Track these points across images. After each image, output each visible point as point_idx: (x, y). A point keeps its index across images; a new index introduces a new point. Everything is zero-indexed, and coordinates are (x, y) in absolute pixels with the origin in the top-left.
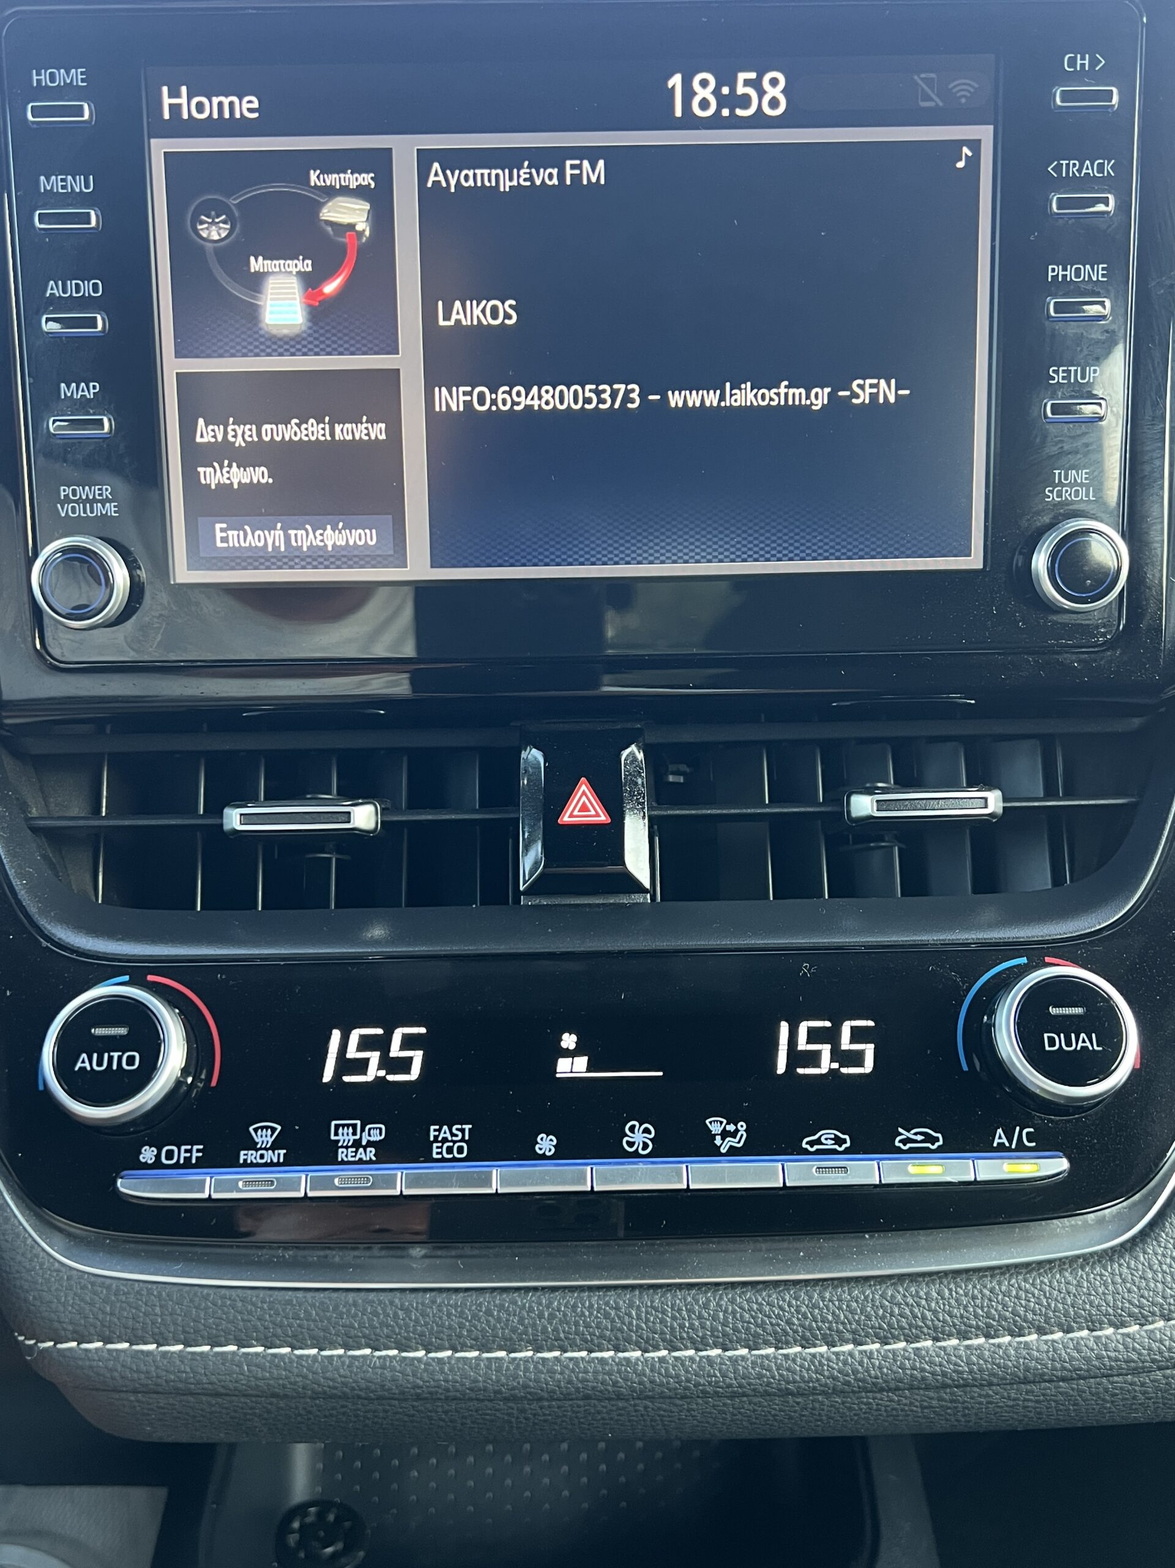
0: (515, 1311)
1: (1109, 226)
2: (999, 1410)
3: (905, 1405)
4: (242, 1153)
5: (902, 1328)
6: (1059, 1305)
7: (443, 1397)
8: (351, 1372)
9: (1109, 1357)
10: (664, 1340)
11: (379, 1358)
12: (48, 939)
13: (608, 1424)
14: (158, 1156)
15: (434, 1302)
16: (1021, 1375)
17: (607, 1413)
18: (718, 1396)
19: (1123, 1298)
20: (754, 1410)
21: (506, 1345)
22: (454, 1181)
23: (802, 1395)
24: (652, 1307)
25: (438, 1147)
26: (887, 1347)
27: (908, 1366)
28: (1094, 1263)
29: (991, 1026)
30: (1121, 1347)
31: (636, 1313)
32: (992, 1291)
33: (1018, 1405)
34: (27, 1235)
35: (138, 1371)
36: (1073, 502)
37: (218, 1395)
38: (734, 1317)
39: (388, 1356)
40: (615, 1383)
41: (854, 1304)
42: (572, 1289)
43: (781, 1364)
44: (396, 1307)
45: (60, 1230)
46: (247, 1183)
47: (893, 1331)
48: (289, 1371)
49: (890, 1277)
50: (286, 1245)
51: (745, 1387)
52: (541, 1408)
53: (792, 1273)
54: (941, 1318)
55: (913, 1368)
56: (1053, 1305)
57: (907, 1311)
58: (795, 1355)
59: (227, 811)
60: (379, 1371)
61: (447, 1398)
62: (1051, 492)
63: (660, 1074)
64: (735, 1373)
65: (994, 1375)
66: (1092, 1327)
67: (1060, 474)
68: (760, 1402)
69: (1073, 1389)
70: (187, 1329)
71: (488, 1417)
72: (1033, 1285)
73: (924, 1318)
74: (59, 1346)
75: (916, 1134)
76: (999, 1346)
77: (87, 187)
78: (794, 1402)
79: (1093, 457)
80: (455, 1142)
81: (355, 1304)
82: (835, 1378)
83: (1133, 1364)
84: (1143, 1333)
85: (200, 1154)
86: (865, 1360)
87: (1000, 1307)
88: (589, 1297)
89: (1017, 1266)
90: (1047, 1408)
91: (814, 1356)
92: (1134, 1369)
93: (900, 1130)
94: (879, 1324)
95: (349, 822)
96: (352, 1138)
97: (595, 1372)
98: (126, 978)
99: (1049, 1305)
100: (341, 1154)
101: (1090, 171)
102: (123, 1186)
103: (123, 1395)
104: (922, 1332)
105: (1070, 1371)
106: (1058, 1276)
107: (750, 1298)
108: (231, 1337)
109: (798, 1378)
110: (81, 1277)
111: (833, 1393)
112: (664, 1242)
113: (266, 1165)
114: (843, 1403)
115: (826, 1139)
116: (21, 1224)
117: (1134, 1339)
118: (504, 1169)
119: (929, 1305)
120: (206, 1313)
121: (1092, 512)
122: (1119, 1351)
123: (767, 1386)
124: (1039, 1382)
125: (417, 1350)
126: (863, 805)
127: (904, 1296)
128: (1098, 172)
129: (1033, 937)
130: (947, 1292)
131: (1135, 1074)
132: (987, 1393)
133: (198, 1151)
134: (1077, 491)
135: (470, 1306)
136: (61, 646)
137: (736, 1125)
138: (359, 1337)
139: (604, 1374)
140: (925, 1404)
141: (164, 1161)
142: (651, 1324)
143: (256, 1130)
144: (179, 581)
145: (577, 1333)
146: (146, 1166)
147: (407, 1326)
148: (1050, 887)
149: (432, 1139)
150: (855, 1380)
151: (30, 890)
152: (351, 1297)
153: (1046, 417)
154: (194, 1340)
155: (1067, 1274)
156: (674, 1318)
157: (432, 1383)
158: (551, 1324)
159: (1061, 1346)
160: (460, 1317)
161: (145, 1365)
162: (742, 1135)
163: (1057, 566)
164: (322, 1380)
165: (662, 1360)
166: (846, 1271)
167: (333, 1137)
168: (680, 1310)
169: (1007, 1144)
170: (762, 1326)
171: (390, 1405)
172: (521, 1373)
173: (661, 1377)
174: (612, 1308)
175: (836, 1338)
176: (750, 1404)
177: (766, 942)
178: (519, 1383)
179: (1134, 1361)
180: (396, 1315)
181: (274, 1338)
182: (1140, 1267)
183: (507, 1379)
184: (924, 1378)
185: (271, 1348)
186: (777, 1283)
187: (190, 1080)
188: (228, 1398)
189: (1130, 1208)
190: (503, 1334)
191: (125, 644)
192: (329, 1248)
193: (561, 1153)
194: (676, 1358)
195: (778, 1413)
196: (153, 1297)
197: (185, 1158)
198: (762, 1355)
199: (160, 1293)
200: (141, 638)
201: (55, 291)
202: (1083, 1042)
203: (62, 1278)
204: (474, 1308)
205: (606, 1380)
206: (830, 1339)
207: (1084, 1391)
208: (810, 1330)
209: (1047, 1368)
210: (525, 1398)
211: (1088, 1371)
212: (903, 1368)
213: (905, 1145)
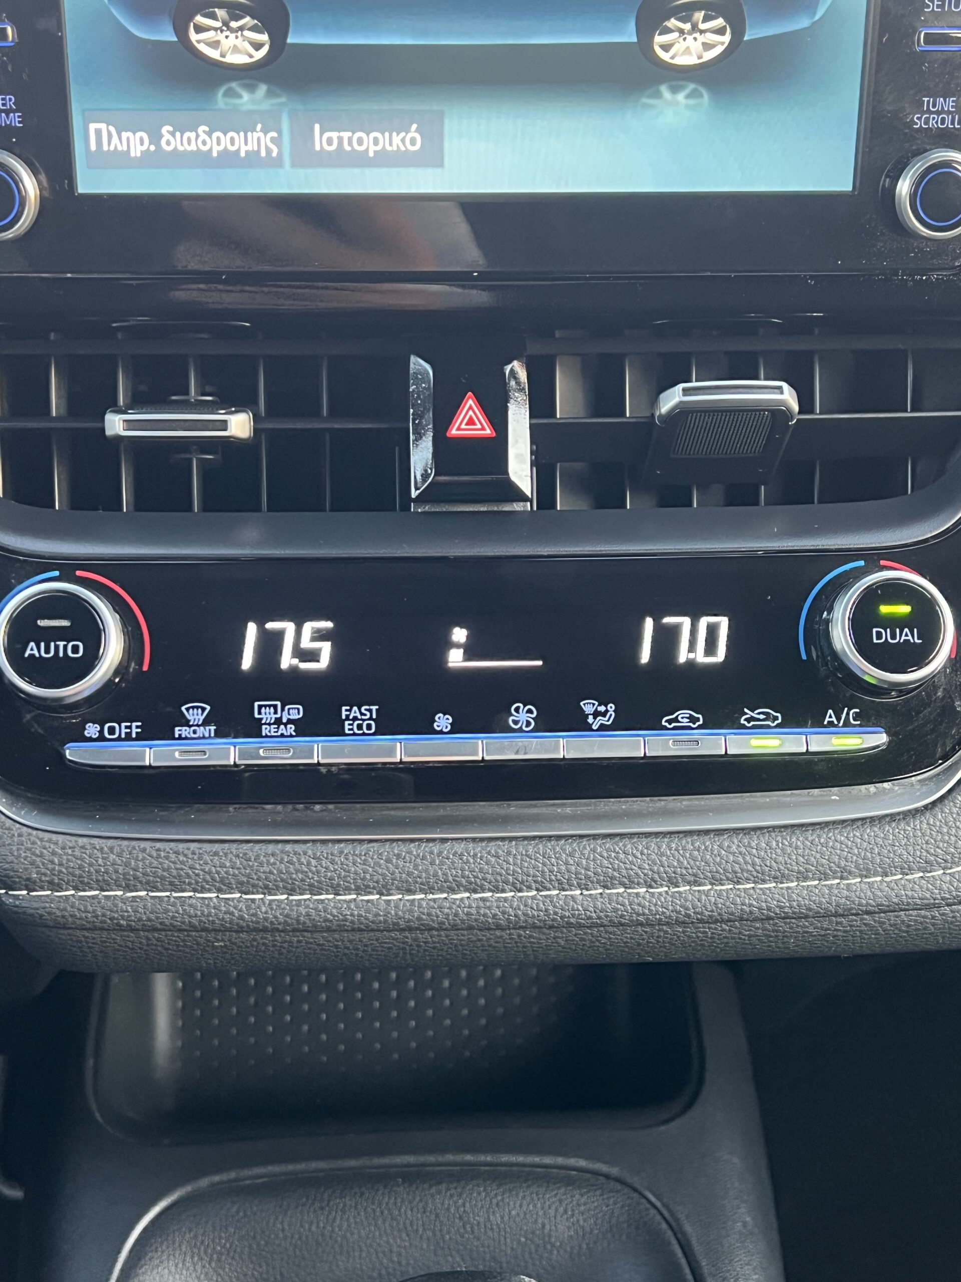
0: (411, 860)
2: (813, 938)
3: (736, 934)
5: (736, 873)
6: (867, 853)
7: (350, 928)
9: (906, 895)
10: (535, 882)
13: (486, 950)
14: (101, 731)
16: (833, 911)
17: (487, 941)
18: (580, 927)
19: (922, 848)
20: (610, 938)
23: (650, 925)
24: (527, 856)
25: (349, 724)
26: (722, 887)
27: (739, 902)
28: (900, 820)
29: (827, 622)
31: (513, 861)
32: (812, 842)
33: (829, 934)
36: (939, 131)
37: (154, 929)
38: (595, 863)
40: (495, 916)
41: (696, 853)
42: (460, 840)
43: (633, 901)
44: (310, 857)
46: (182, 753)
47: (728, 874)
48: (218, 910)
49: (727, 830)
51: (603, 919)
52: (432, 937)
54: (768, 864)
55: (743, 904)
56: (863, 854)
57: (740, 859)
59: (107, 417)
60: (295, 908)
61: (352, 930)
62: (919, 119)
63: (541, 663)
64: (594, 908)
65: (810, 909)
67: (929, 101)
68: (614, 932)
69: (875, 921)
70: (128, 878)
71: (385, 945)
72: (847, 837)
73: (754, 865)
74: (11, 893)
75: (759, 713)
78: (644, 931)
80: (364, 720)
82: (679, 912)
83: (926, 901)
85: (139, 730)
86: (703, 897)
87: (818, 856)
88: (474, 847)
89: (834, 822)
90: (853, 937)
91: (661, 894)
92: (926, 905)
93: (745, 710)
94: (716, 869)
95: (226, 430)
96: (274, 716)
97: (478, 907)
98: (57, 573)
99: (859, 854)
100: (265, 730)
102: (71, 754)
104: (752, 876)
105: (873, 906)
106: (868, 831)
107: (608, 847)
109: (647, 911)
111: (675, 924)
114: (684, 932)
115: (683, 718)
118: (407, 742)
119: (759, 854)
122: (915, 891)
124: (848, 915)
127: (739, 846)
129: (871, 544)
130: (774, 843)
131: (949, 663)
132: (804, 924)
133: (137, 727)
134: (943, 120)
135: (373, 854)
137: (606, 706)
139: (486, 909)
140: (752, 933)
141: (107, 735)
142: (525, 869)
143: (188, 709)
145: (463, 877)
146: (90, 739)
147: (318, 872)
149: (344, 717)
150: (694, 913)
152: (270, 848)
153: (919, 46)
154: (133, 887)
155: (876, 829)
156: (545, 864)
157: (341, 917)
158: (441, 869)
160: (364, 864)
161: (91, 907)
162: (611, 715)
163: (918, 195)
164: (247, 917)
165: (534, 898)
166: (690, 825)
167: (256, 716)
168: (549, 858)
169: (836, 722)
170: (618, 870)
171: (303, 936)
172: (416, 908)
173: (533, 911)
174: (492, 856)
175: (680, 880)
176: (606, 933)
178: (413, 916)
179: (927, 899)
180: (309, 863)
181: (204, 884)
182: (938, 823)
183: (404, 913)
184: (751, 912)
185: (201, 892)
186: (631, 835)
188: (164, 933)
189: (937, 775)
190: (401, 877)
193: (456, 729)
194: (546, 897)
195: (629, 941)
196: (95, 851)
197: (126, 733)
198: (617, 893)
199: (102, 847)
202: (906, 636)
204: (375, 857)
205: (487, 914)
206: (675, 881)
207: (884, 923)
208: (658, 873)
209: (855, 904)
210: (417, 929)
211: (888, 906)
212: (735, 904)
213: (749, 722)
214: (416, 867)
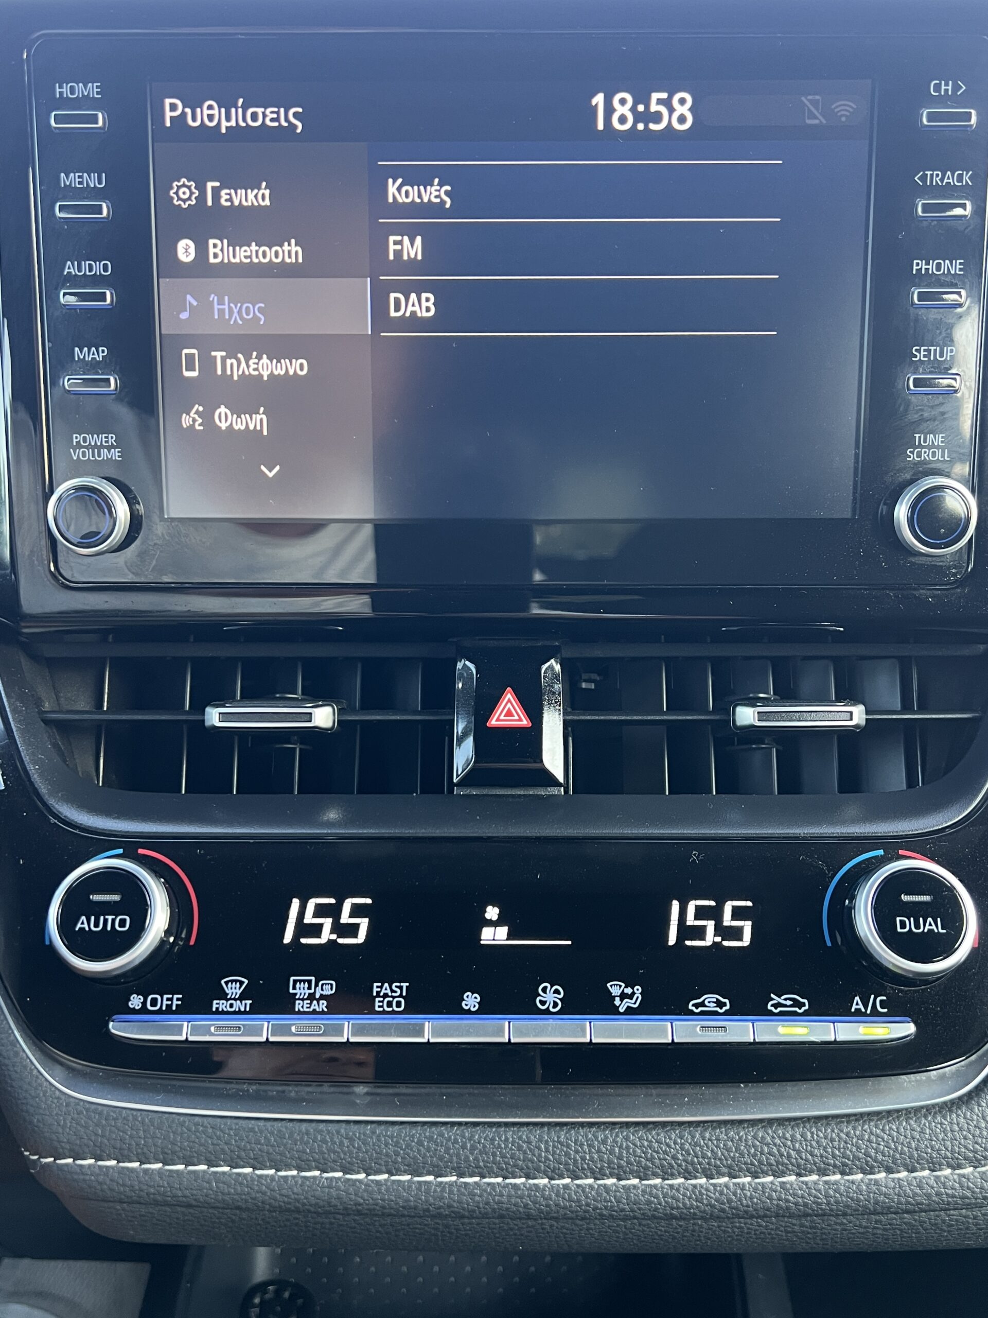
0: (442, 1142)
1: (966, 228)
2: (852, 1236)
3: (772, 1229)
4: (215, 1002)
5: (771, 1165)
6: (905, 1148)
7: (380, 1213)
8: (303, 1190)
9: (947, 1194)
10: (568, 1170)
11: (327, 1179)
12: (56, 816)
13: (519, 1239)
14: (144, 1003)
15: (373, 1132)
16: (872, 1208)
17: (518, 1230)
18: (613, 1219)
19: (960, 1143)
20: (643, 1231)
21: (434, 1170)
22: (392, 1031)
23: (684, 1219)
24: (559, 1142)
25: (379, 1002)
26: (757, 1180)
27: (775, 1197)
28: (935, 1113)
29: (851, 908)
30: (957, 1185)
31: (545, 1147)
32: (847, 1134)
33: (868, 1232)
34: (33, 1067)
35: (124, 1185)
36: (930, 462)
37: (190, 1206)
38: (628, 1152)
39: (335, 1178)
40: (526, 1206)
41: (730, 1143)
42: (491, 1125)
43: (667, 1193)
44: (342, 1136)
45: (61, 1064)
46: (219, 1028)
47: (763, 1167)
48: (251, 1188)
49: (761, 1121)
50: (250, 1080)
51: (635, 1212)
52: (463, 1224)
53: (678, 1116)
54: (804, 1157)
55: (779, 1199)
56: (900, 1149)
57: (775, 1150)
58: (679, 1185)
59: (208, 710)
60: (327, 1190)
61: (383, 1214)
62: (912, 452)
63: (569, 943)
64: (627, 1199)
65: (848, 1207)
66: (932, 1168)
67: (920, 437)
68: (648, 1224)
69: (915, 1220)
70: (166, 1150)
71: (417, 1231)
72: (883, 1130)
73: (789, 1157)
74: (58, 1162)
75: (785, 999)
76: (853, 1182)
77: (100, 183)
78: (678, 1225)
79: (948, 423)
80: (394, 997)
81: (307, 1133)
82: (713, 1206)
83: (967, 1200)
84: (976, 1174)
85: (180, 1003)
86: (739, 1191)
87: (854, 1149)
88: (505, 1132)
89: (869, 1114)
90: (893, 1235)
91: (695, 1186)
92: (968, 1205)
93: (772, 996)
94: (751, 1160)
95: (310, 721)
96: (308, 992)
97: (509, 1196)
98: (120, 851)
99: (896, 1148)
100: (298, 1006)
101: (951, 181)
102: (114, 1028)
103: (111, 1204)
104: (787, 1168)
105: (913, 1205)
106: (904, 1123)
107: (642, 1136)
108: (203, 1158)
109: (681, 1205)
110: (77, 1104)
111: (711, 1218)
112: (569, 1087)
113: (234, 1013)
114: (719, 1227)
115: (709, 1002)
116: (28, 1057)
117: (968, 1179)
118: (436, 1022)
119: (794, 1146)
120: (181, 1137)
121: (946, 470)
122: (955, 1189)
123: (654, 1211)
124: (887, 1214)
125: (358, 1173)
126: (746, 715)
127: (773, 1137)
128: (958, 182)
129: (889, 832)
130: (809, 1134)
131: (974, 952)
132: (842, 1222)
133: (178, 999)
134: (934, 453)
135: (405, 1137)
136: (71, 568)
137: (633, 989)
138: (310, 1161)
139: (517, 1197)
140: (789, 1229)
141: (149, 1008)
142: (557, 1156)
143: (227, 983)
144: (173, 515)
145: (494, 1162)
146: (134, 1011)
147: (351, 1152)
148: (905, 788)
149: (375, 994)
150: (729, 1207)
151: (41, 775)
152: (304, 1126)
153: (909, 389)
154: (171, 1160)
155: (912, 1122)
156: (577, 1152)
157: (371, 1201)
158: (472, 1154)
159: (906, 1183)
160: (395, 1146)
161: (130, 1180)
162: (638, 998)
163: (915, 516)
164: (278, 1197)
165: (566, 1187)
166: (723, 1115)
167: (291, 991)
168: (582, 1145)
169: (863, 1010)
170: (651, 1160)
171: (335, 1218)
172: (446, 1195)
173: (565, 1202)
174: (524, 1142)
175: (714, 1172)
176: (640, 1225)
177: (661, 832)
178: (444, 1203)
179: (968, 1198)
180: (341, 1143)
181: (238, 1160)
182: (975, 1117)
183: (435, 1199)
184: (788, 1208)
185: (236, 1168)
186: (664, 1124)
187: (172, 939)
188: (199, 1209)
189: (967, 1066)
190: (432, 1161)
191: (125, 568)
192: (286, 1085)
193: (485, 1009)
194: (578, 1186)
195: (663, 1233)
196: (137, 1123)
197: (167, 1005)
198: (651, 1185)
199: (143, 1120)
200: (139, 563)
201: (72, 270)
202: (931, 925)
203: (62, 1104)
204: (407, 1138)
205: (518, 1203)
206: (709, 1173)
207: (925, 1222)
208: (692, 1165)
209: (894, 1202)
210: (449, 1216)
211: (928, 1205)
212: (771, 1199)
213: (776, 1008)
214: (447, 1150)
